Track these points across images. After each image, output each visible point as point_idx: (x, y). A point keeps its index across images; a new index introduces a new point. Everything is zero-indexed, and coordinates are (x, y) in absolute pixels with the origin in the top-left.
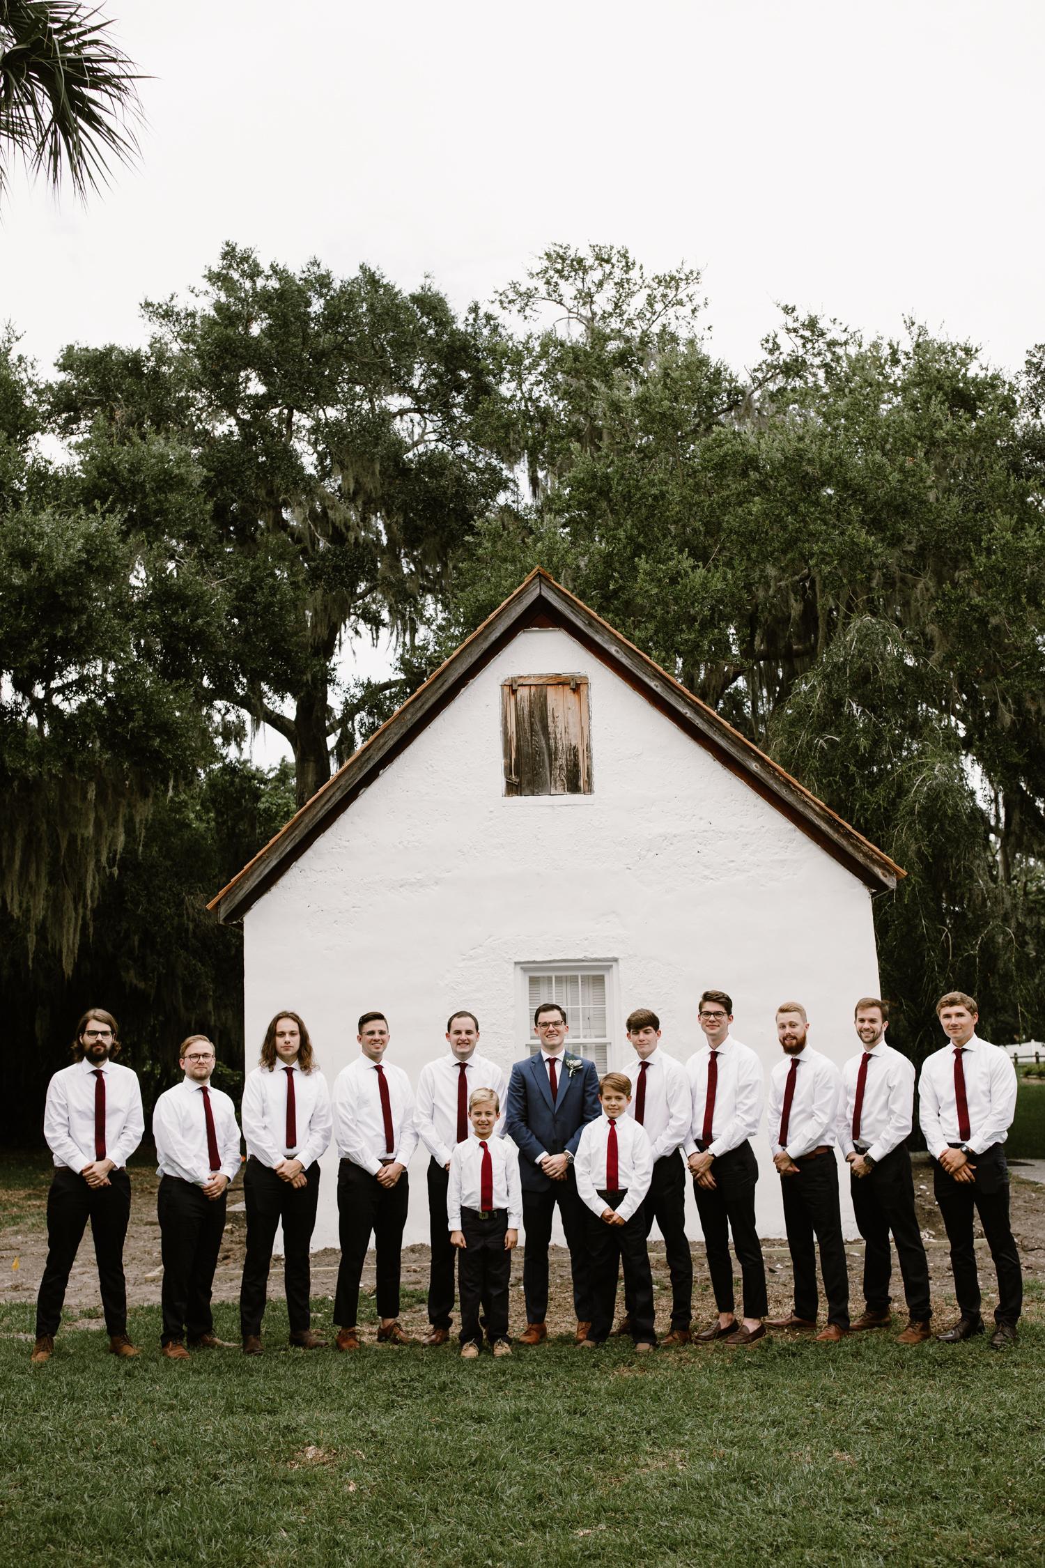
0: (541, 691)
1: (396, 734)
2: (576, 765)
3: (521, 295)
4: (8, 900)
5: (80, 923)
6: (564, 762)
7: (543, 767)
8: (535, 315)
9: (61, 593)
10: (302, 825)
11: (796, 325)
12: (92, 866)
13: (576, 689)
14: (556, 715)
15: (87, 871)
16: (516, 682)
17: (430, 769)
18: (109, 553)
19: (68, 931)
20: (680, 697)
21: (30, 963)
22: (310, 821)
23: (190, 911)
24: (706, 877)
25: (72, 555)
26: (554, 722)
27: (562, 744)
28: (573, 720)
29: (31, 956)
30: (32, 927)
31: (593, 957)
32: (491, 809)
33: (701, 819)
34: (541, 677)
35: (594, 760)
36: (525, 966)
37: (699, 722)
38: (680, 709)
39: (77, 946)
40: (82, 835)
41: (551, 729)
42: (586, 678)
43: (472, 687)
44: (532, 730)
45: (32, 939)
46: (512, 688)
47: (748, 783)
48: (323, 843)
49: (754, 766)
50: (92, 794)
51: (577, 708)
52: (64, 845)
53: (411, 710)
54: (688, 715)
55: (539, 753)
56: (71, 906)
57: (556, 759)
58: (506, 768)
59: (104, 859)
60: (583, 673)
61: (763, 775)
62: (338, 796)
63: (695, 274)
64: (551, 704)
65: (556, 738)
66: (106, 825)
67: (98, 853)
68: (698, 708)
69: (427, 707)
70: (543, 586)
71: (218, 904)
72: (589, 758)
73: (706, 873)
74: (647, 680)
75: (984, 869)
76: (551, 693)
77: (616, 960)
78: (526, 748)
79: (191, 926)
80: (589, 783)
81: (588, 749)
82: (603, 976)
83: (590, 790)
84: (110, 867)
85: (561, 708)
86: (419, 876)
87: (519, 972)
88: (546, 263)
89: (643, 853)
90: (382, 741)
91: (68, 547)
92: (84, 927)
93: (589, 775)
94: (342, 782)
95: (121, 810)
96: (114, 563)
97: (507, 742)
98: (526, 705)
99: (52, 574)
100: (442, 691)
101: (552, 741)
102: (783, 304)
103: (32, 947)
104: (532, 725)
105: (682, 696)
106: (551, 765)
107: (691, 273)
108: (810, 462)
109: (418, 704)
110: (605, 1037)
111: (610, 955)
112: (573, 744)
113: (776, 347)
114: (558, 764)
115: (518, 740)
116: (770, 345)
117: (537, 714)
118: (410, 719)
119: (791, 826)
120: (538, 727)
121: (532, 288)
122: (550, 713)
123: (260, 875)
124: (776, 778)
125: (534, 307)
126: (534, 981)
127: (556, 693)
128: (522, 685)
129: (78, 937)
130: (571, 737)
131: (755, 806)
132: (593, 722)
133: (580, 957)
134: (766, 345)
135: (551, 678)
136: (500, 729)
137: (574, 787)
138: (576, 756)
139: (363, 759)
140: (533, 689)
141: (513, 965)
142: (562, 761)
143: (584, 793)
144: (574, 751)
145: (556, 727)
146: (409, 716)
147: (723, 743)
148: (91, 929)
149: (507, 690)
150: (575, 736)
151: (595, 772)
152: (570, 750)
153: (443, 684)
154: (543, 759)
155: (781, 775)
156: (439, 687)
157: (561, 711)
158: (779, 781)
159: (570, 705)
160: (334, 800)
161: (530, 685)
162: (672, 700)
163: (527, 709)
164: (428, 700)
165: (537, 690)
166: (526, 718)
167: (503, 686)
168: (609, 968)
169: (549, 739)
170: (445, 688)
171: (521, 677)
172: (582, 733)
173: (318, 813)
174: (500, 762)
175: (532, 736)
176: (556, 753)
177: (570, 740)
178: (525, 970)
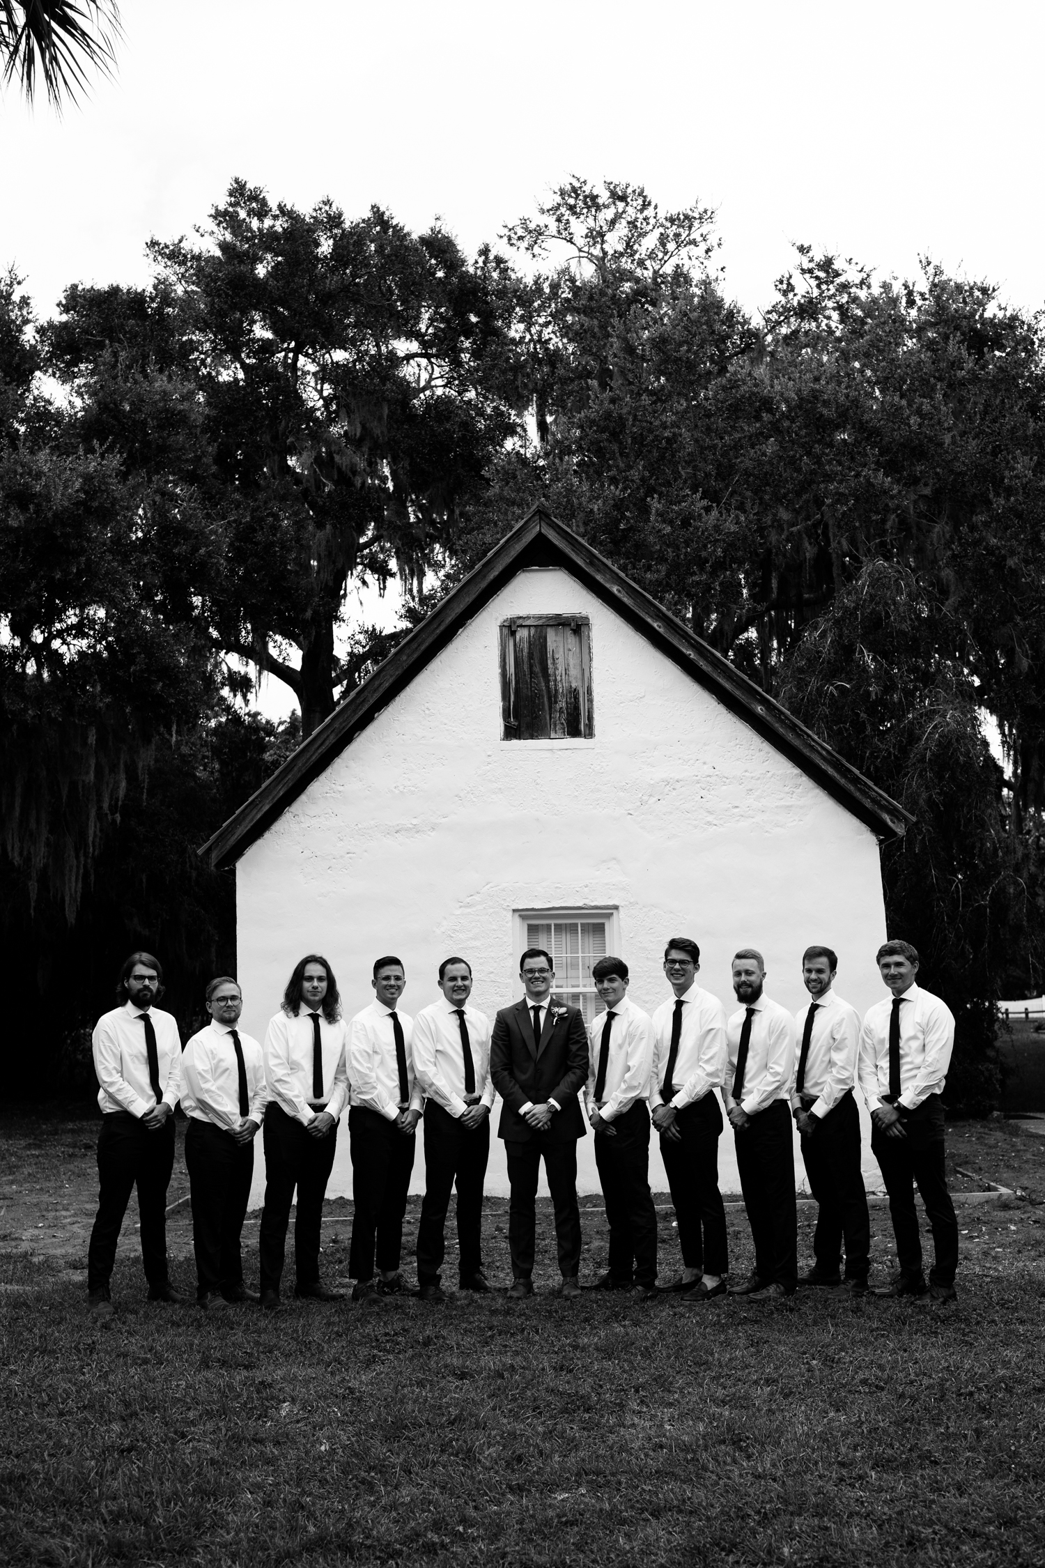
0: (541, 631)
1: (391, 676)
2: (576, 708)
3: (530, 232)
4: (9, 848)
5: (81, 871)
6: (564, 705)
7: (543, 710)
8: (544, 254)
9: (59, 534)
10: (296, 769)
11: (811, 265)
12: (93, 813)
13: (577, 630)
14: (556, 656)
15: (88, 819)
16: (515, 623)
17: (427, 712)
18: (108, 494)
19: (70, 879)
20: (684, 638)
21: (32, 911)
22: (303, 765)
23: (193, 859)
24: (709, 823)
25: (70, 495)
26: (554, 663)
27: (563, 686)
28: (573, 661)
29: (33, 904)
30: (34, 875)
31: (593, 904)
32: (489, 753)
33: (705, 763)
34: (540, 618)
35: (594, 703)
36: (524, 914)
37: (702, 664)
38: (684, 651)
39: (79, 894)
40: (83, 781)
41: (551, 671)
42: (587, 618)
43: (470, 627)
44: (531, 672)
45: (33, 886)
46: (510, 628)
47: (753, 728)
48: (317, 787)
49: (759, 709)
50: (92, 739)
51: (578, 650)
52: (65, 792)
53: (407, 651)
54: (692, 655)
55: (540, 696)
56: (72, 853)
57: (556, 702)
58: (504, 711)
59: (106, 805)
60: (584, 613)
61: (768, 718)
62: (332, 739)
63: (709, 213)
64: (551, 647)
65: (556, 680)
66: (107, 770)
67: (100, 801)
68: (702, 649)
69: (423, 647)
70: (543, 524)
71: (209, 850)
72: (591, 701)
73: (710, 818)
74: (649, 620)
75: (995, 818)
76: (552, 637)
77: (616, 908)
78: (525, 691)
79: (194, 874)
80: (590, 726)
81: (589, 691)
82: (603, 924)
83: (590, 733)
84: (113, 814)
85: (561, 650)
86: (415, 822)
87: (517, 920)
88: (558, 199)
89: (645, 798)
90: (377, 683)
91: (66, 487)
92: (86, 876)
93: (590, 718)
94: (336, 725)
95: (122, 756)
96: (113, 505)
97: (505, 684)
98: (526, 646)
99: (50, 515)
100: (438, 631)
101: (552, 683)
102: (798, 244)
103: (33, 896)
104: (531, 666)
105: (685, 636)
106: (550, 708)
107: (705, 211)
108: (826, 403)
109: (414, 645)
111: (611, 903)
112: (574, 685)
113: (791, 288)
114: (558, 707)
115: (517, 682)
116: (785, 286)
117: (537, 655)
118: (407, 660)
119: (797, 771)
120: (537, 669)
121: (542, 225)
122: (549, 655)
123: (252, 820)
124: (782, 722)
125: (543, 245)
126: (533, 930)
127: (556, 635)
128: (521, 626)
129: (80, 885)
130: (572, 679)
131: (760, 750)
132: (595, 664)
133: (580, 904)
134: (780, 286)
135: (551, 618)
136: (498, 671)
137: (574, 731)
138: (576, 698)
139: (358, 701)
140: (533, 630)
141: (511, 913)
142: (562, 704)
143: (585, 737)
144: (574, 693)
145: (556, 669)
146: (405, 658)
147: (727, 685)
148: (92, 877)
149: (506, 631)
150: (576, 678)
151: (596, 716)
152: (570, 692)
153: (439, 625)
154: (543, 702)
155: (787, 718)
156: (436, 628)
157: (561, 653)
158: (785, 724)
159: (570, 647)
160: (327, 743)
161: (529, 626)
162: (675, 641)
163: (526, 651)
164: (424, 640)
165: (536, 631)
166: (526, 659)
167: (502, 627)
168: (609, 916)
169: (549, 681)
170: (442, 628)
171: (520, 618)
172: (583, 674)
173: (311, 756)
174: (499, 704)
175: (531, 678)
176: (556, 696)
177: (570, 682)
178: (523, 918)
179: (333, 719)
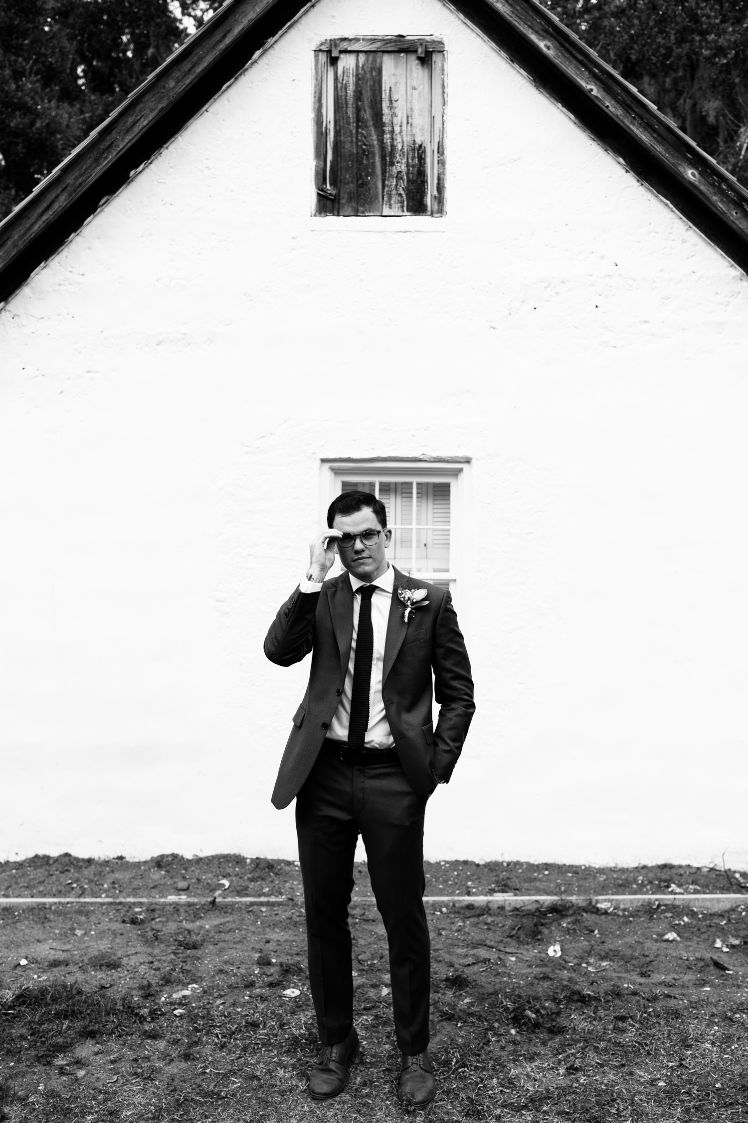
0: (374, 60)
1: (152, 110)
2: (421, 173)
6: (404, 168)
7: (373, 174)
10: (9, 243)
13: (426, 60)
14: (394, 97)
16: (336, 46)
20: (584, 65)
22: (21, 237)
24: (606, 344)
26: (391, 107)
27: (402, 141)
28: (419, 105)
31: (435, 454)
32: (294, 233)
33: (602, 257)
34: (373, 40)
35: (447, 166)
36: (335, 466)
37: (611, 107)
38: (583, 84)
41: (386, 119)
42: (441, 43)
43: (272, 51)
44: (358, 119)
46: (330, 53)
47: (676, 206)
49: (690, 174)
51: (427, 89)
53: (176, 74)
54: (595, 93)
55: (367, 153)
57: (392, 164)
58: (317, 174)
60: (437, 37)
61: (702, 188)
62: (63, 202)
64: (387, 80)
65: (392, 132)
68: (610, 82)
69: (199, 69)
72: (441, 163)
73: (607, 337)
74: (533, 37)
76: (390, 68)
77: (468, 461)
78: (348, 146)
80: (440, 199)
81: (441, 150)
82: (448, 484)
83: (441, 211)
85: (402, 88)
86: (183, 329)
87: (327, 474)
89: (515, 305)
90: (131, 120)
93: (440, 188)
94: (70, 180)
97: (321, 135)
98: (351, 80)
100: (222, 46)
101: (387, 136)
104: (358, 110)
105: (586, 63)
106: (384, 172)
109: (186, 66)
110: (447, 571)
111: (460, 453)
112: (418, 142)
114: (394, 170)
115: (337, 133)
117: (367, 95)
118: (175, 87)
120: (367, 115)
122: (385, 95)
124: (722, 193)
127: (396, 66)
130: (416, 130)
131: (684, 241)
132: (449, 109)
133: (417, 454)
135: (389, 41)
136: (311, 116)
137: (417, 206)
138: (422, 159)
139: (102, 146)
140: (362, 58)
141: (318, 463)
142: (401, 166)
143: (432, 215)
144: (419, 152)
145: (394, 115)
146: (172, 84)
147: (644, 137)
149: (323, 58)
150: (422, 129)
151: (448, 184)
152: (413, 150)
153: (224, 36)
154: (373, 164)
155: (731, 186)
156: (220, 41)
157: (403, 93)
158: (728, 196)
159: (415, 84)
160: (56, 206)
161: (357, 52)
162: (571, 70)
163: (351, 88)
164: (201, 59)
165: (367, 60)
166: (351, 101)
167: (318, 51)
168: (457, 473)
169: (383, 132)
170: (228, 40)
171: (345, 39)
172: (432, 125)
173: (33, 225)
174: (309, 165)
175: (357, 127)
176: (392, 154)
177: (413, 135)
178: (337, 472)
179: (65, 171)
